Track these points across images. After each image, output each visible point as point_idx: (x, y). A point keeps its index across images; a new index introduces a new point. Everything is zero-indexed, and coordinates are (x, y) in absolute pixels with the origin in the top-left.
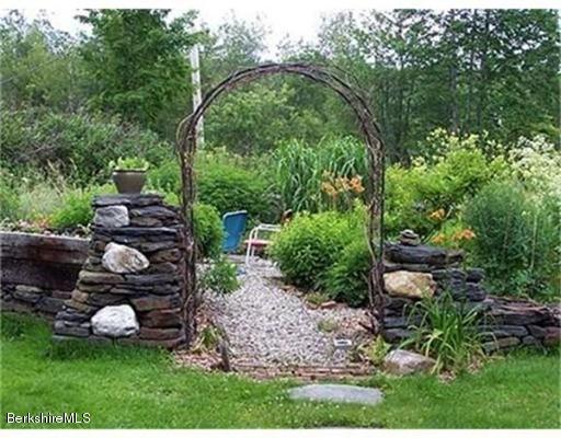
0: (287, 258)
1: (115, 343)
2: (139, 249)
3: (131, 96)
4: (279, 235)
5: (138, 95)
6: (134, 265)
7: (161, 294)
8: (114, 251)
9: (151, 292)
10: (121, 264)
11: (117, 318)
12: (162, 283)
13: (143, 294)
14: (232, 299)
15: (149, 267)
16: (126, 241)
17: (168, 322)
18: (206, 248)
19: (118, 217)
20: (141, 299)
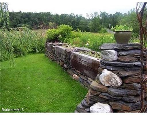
2: (118, 74)
6: (114, 83)
7: (127, 102)
9: (121, 100)
10: (107, 82)
12: (128, 96)
13: (116, 100)
15: (121, 85)
16: (111, 69)
19: (110, 56)
20: (115, 103)
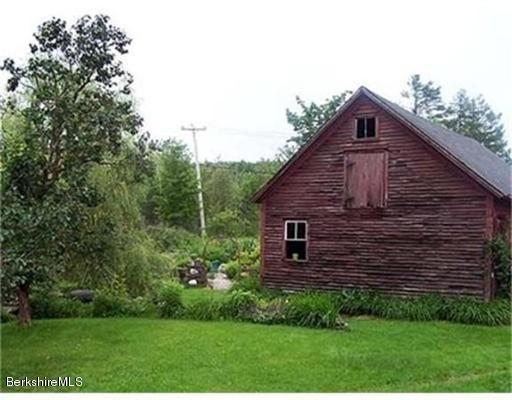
0: (227, 272)
1: (194, 286)
2: (197, 270)
3: (176, 215)
4: (224, 266)
5: (179, 214)
6: (196, 273)
7: (201, 278)
8: (192, 270)
9: (199, 277)
10: (193, 273)
11: (193, 282)
12: (201, 276)
14: (214, 281)
15: (199, 273)
16: (194, 268)
17: (203, 283)
18: (209, 270)
20: (197, 279)
